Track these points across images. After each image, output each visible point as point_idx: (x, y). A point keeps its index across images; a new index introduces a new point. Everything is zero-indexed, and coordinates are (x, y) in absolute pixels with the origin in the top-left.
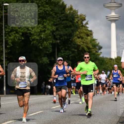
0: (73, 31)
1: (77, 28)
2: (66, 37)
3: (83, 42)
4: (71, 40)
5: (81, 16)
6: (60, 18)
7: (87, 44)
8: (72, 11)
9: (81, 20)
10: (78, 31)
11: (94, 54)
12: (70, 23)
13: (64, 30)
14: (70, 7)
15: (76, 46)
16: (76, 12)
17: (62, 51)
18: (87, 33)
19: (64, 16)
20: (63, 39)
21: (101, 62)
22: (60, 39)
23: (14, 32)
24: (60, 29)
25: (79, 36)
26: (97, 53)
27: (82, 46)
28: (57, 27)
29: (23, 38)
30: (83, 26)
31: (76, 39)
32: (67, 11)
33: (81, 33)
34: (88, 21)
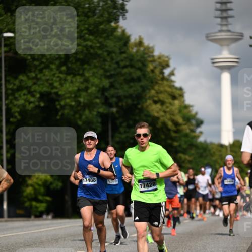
0: (144, 89)
1: (153, 82)
2: (130, 101)
3: (165, 112)
4: (139, 107)
5: (160, 58)
6: (118, 63)
7: (173, 115)
8: (142, 49)
9: (160, 67)
10: (153, 89)
11: (186, 135)
12: (139, 73)
13: (126, 87)
14: (138, 40)
15: (150, 119)
16: (151, 50)
17: (122, 130)
18: (172, 92)
19: (126, 58)
20: (124, 104)
21: (201, 151)
22: (117, 105)
23: (25, 91)
24: (117, 85)
25: (156, 99)
26: (193, 134)
27: (162, 119)
28: (112, 80)
29: (42, 104)
30: (163, 78)
31: (150, 104)
32: (132, 49)
33: (161, 92)
34: (174, 69)
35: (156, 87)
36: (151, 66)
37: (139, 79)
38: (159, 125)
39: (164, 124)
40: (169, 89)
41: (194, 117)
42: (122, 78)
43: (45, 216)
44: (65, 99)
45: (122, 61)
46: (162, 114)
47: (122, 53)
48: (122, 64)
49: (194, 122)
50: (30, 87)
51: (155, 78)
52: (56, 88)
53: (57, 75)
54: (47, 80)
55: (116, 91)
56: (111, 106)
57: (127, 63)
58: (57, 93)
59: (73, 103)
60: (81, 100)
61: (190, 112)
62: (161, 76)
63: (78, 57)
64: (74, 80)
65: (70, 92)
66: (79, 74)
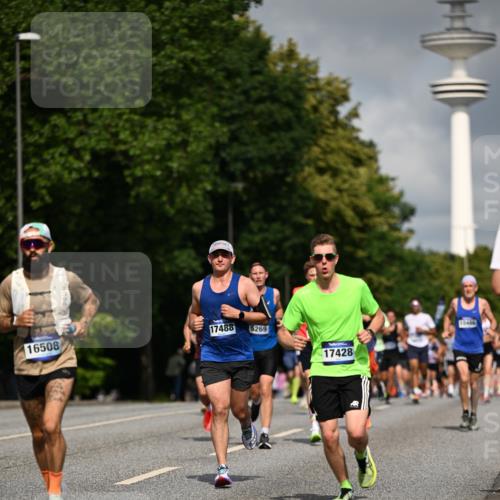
0: (299, 145)
1: (316, 131)
2: (270, 170)
3: (340, 190)
4: (289, 179)
5: (329, 83)
6: (246, 93)
7: (356, 196)
8: (294, 65)
9: (331, 102)
10: (317, 145)
11: (382, 237)
12: (288, 113)
13: (262, 140)
14: (285, 48)
15: (310, 205)
16: (312, 67)
17: (254, 225)
18: (355, 151)
19: (262, 83)
20: (259, 175)
21: (412, 268)
22: (244, 177)
23: (62, 149)
24: (246, 138)
25: (322, 164)
26: (395, 234)
27: (333, 204)
28: (233, 127)
29: (96, 174)
30: (337, 124)
31: (310, 175)
32: (275, 64)
33: (332, 151)
34: (359, 104)
35: (323, 142)
36: (312, 100)
37: (288, 126)
38: (328, 216)
39: (338, 214)
40: (348, 146)
41: (396, 200)
42: (255, 123)
43: (101, 397)
44: (142, 163)
45: (255, 88)
46: (335, 194)
47: (254, 73)
48: (254, 94)
49: (396, 211)
50: (73, 140)
51: (321, 124)
52: (125, 142)
53: (125, 117)
54: (107, 127)
55: (243, 149)
56: (232, 178)
57: (265, 94)
58: (125, 153)
59: (158, 173)
60: (174, 165)
61: (389, 190)
62: (332, 119)
63: (167, 80)
64: (160, 126)
65: (152, 151)
66: (169, 116)
